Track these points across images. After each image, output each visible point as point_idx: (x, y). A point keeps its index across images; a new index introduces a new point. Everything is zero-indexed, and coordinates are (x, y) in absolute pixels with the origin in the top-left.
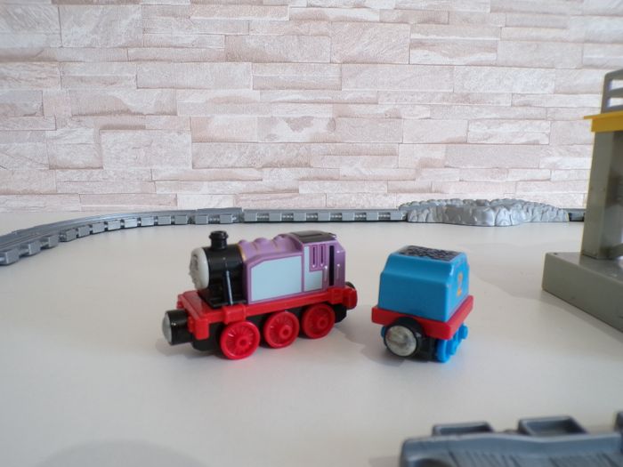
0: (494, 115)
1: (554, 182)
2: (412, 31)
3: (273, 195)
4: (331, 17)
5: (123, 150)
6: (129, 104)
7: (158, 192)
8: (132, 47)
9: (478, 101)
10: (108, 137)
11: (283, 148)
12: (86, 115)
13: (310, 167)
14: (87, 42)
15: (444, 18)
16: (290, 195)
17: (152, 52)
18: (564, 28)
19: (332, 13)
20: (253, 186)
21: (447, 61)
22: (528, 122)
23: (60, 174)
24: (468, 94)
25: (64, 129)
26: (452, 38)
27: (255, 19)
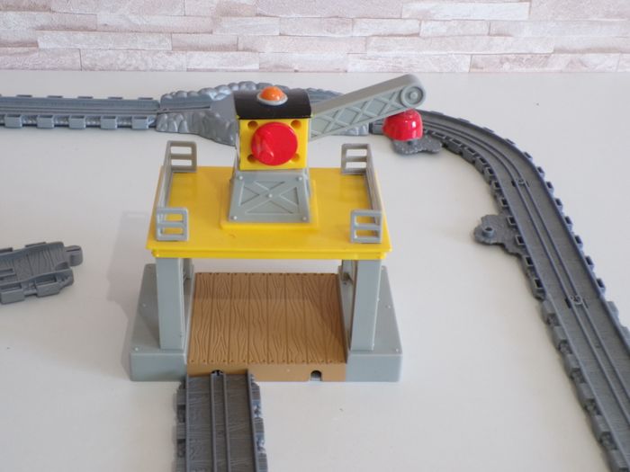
1: (424, 39)
13: (50, 10)
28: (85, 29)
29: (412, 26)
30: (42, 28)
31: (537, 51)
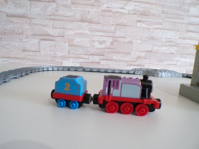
0: (160, 44)
1: (177, 65)
2: (138, 17)
3: (92, 64)
4: (114, 11)
5: (47, 47)
6: (50, 33)
7: (57, 61)
8: (52, 15)
9: (156, 40)
10: (43, 43)
11: (96, 49)
12: (36, 35)
13: (104, 56)
14: (38, 13)
15: (147, 14)
16: (97, 64)
17: (58, 18)
18: (183, 19)
19: (114, 10)
20: (86, 61)
21: (148, 27)
22: (170, 47)
23: (26, 53)
24: (153, 37)
25: (29, 39)
26: (150, 20)
27: (91, 10)
28: (110, 60)
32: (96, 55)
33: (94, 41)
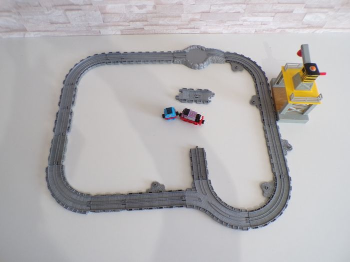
0: (222, 3)
1: (244, 26)
3: (135, 30)
5: (76, 17)
11: (136, 15)
12: (58, 6)
13: (147, 21)
20: (127, 28)
22: (236, 5)
23: (56, 25)
25: (51, 11)
28: (156, 25)
29: (241, 23)
30: (145, 25)
31: (273, 28)
32: (137, 21)
33: (131, 6)
